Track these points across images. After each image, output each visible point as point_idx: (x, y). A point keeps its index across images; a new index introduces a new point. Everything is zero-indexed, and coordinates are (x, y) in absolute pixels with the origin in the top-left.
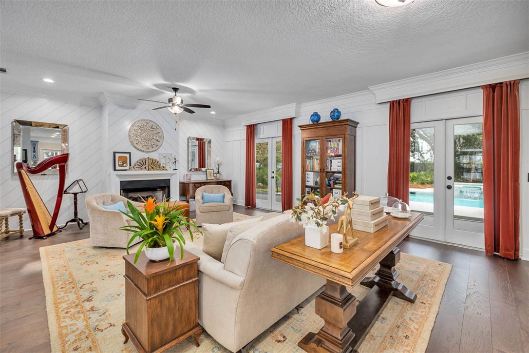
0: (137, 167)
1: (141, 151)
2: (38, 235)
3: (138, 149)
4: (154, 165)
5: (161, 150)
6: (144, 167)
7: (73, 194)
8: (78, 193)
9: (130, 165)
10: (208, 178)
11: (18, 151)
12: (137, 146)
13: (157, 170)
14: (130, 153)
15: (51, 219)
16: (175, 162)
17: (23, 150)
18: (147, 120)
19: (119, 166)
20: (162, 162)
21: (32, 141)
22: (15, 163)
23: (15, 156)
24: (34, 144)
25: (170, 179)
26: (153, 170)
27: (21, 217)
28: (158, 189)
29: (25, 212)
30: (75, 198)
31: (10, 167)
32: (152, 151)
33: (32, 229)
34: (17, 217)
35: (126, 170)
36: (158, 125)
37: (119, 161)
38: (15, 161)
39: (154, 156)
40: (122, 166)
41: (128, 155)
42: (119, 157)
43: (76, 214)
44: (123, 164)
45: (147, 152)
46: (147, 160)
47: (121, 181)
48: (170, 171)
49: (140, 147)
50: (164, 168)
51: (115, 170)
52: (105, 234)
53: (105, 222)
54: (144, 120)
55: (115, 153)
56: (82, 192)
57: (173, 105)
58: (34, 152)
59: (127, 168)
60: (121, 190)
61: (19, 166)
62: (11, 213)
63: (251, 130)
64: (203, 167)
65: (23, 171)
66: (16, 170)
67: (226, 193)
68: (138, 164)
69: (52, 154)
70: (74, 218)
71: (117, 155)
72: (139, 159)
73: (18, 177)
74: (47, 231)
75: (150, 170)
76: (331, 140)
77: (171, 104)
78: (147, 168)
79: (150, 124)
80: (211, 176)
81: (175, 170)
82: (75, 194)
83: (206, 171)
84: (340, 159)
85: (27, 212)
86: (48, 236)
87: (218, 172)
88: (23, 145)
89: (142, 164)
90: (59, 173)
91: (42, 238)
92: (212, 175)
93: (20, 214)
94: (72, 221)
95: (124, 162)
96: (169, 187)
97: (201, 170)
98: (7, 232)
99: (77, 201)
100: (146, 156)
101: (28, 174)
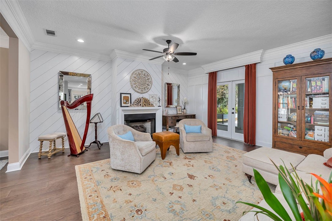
0: (135, 105)
1: (138, 92)
2: (73, 153)
3: (136, 91)
4: (147, 103)
5: (150, 92)
6: (140, 104)
7: (94, 123)
8: (97, 123)
9: (131, 103)
10: (178, 113)
11: (62, 95)
12: (135, 88)
13: (148, 107)
14: (130, 94)
15: (82, 142)
16: (159, 101)
17: (65, 94)
18: (142, 70)
19: (124, 103)
20: (151, 100)
21: (68, 90)
22: (60, 101)
23: (60, 96)
24: (70, 91)
25: (155, 113)
26: (146, 107)
27: (63, 139)
28: (148, 121)
29: (65, 136)
30: (96, 127)
31: (57, 104)
32: (145, 93)
33: (69, 147)
34: (61, 139)
35: (128, 106)
36: (149, 74)
37: (123, 100)
38: (60, 100)
39: (146, 96)
40: (125, 103)
41: (129, 96)
42: (124, 97)
43: (96, 138)
44: (126, 102)
45: (142, 93)
46: (142, 99)
47: (124, 115)
48: (156, 107)
49: (137, 90)
50: (152, 105)
51: (121, 106)
52: (122, 160)
53: (123, 150)
54: (140, 70)
55: (121, 94)
56: (101, 122)
57: (167, 54)
58: (70, 96)
59: (129, 105)
60: (125, 120)
61: (62, 103)
62: (57, 137)
63: (213, 76)
64: (171, 105)
65: (64, 107)
66: (60, 106)
67: (202, 126)
68: (136, 102)
69: (78, 97)
70: (95, 141)
71: (123, 95)
72: (137, 98)
73: (61, 111)
74: (79, 151)
75: (144, 107)
76: (312, 79)
77: (165, 54)
78: (142, 105)
79: (143, 73)
80: (179, 111)
81: (160, 106)
82: (96, 123)
83: (177, 108)
84: (327, 97)
85: (67, 136)
86: (80, 154)
87: (185, 108)
88: (64, 92)
89: (138, 102)
90: (87, 108)
91: (76, 156)
92: (181, 110)
93: (62, 137)
94: (94, 142)
95: (127, 100)
96: (155, 119)
97: (169, 107)
98: (55, 150)
99: (97, 128)
100: (141, 96)
101: (68, 108)
